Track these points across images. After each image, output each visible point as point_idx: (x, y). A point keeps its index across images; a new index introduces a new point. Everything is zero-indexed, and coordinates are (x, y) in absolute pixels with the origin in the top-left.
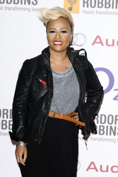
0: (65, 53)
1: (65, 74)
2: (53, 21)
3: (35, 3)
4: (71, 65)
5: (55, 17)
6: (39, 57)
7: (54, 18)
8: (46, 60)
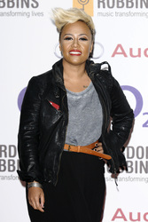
0: (83, 67)
1: (82, 95)
2: (70, 24)
3: (35, 5)
4: (91, 83)
5: (72, 19)
6: (49, 74)
7: (71, 21)
8: (58, 76)
